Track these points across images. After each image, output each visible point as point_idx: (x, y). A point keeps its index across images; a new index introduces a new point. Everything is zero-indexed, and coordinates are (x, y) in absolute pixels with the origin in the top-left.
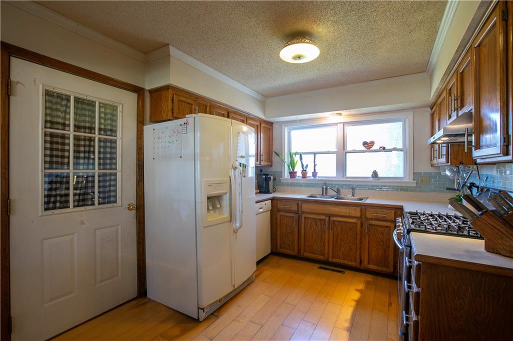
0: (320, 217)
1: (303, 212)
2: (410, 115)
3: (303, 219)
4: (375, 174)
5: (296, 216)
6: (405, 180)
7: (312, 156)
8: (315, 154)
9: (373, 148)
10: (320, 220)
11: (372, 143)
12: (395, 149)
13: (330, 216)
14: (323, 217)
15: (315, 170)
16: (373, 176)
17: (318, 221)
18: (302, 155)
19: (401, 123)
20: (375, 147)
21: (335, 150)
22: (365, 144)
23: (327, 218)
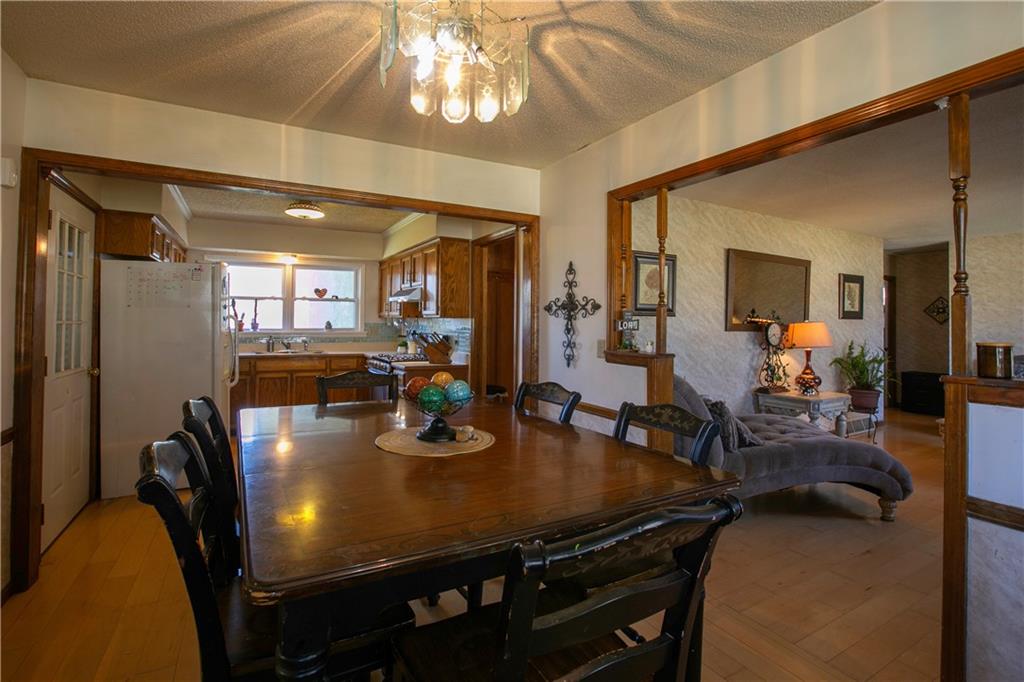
0: (280, 375)
1: (258, 373)
2: (364, 267)
3: (258, 381)
4: (329, 325)
5: (248, 378)
6: (356, 331)
7: (254, 301)
8: (256, 299)
9: (325, 297)
10: (280, 378)
11: (325, 291)
12: (346, 300)
13: (291, 372)
14: (285, 375)
15: (255, 320)
16: (326, 327)
17: (277, 381)
18: (236, 300)
19: (352, 273)
20: (328, 296)
21: (280, 296)
22: (317, 291)
23: (289, 376)
